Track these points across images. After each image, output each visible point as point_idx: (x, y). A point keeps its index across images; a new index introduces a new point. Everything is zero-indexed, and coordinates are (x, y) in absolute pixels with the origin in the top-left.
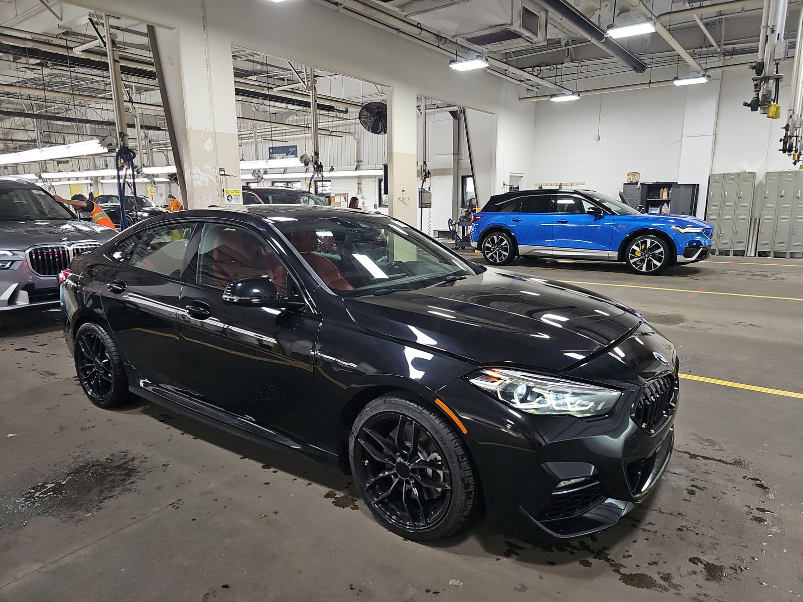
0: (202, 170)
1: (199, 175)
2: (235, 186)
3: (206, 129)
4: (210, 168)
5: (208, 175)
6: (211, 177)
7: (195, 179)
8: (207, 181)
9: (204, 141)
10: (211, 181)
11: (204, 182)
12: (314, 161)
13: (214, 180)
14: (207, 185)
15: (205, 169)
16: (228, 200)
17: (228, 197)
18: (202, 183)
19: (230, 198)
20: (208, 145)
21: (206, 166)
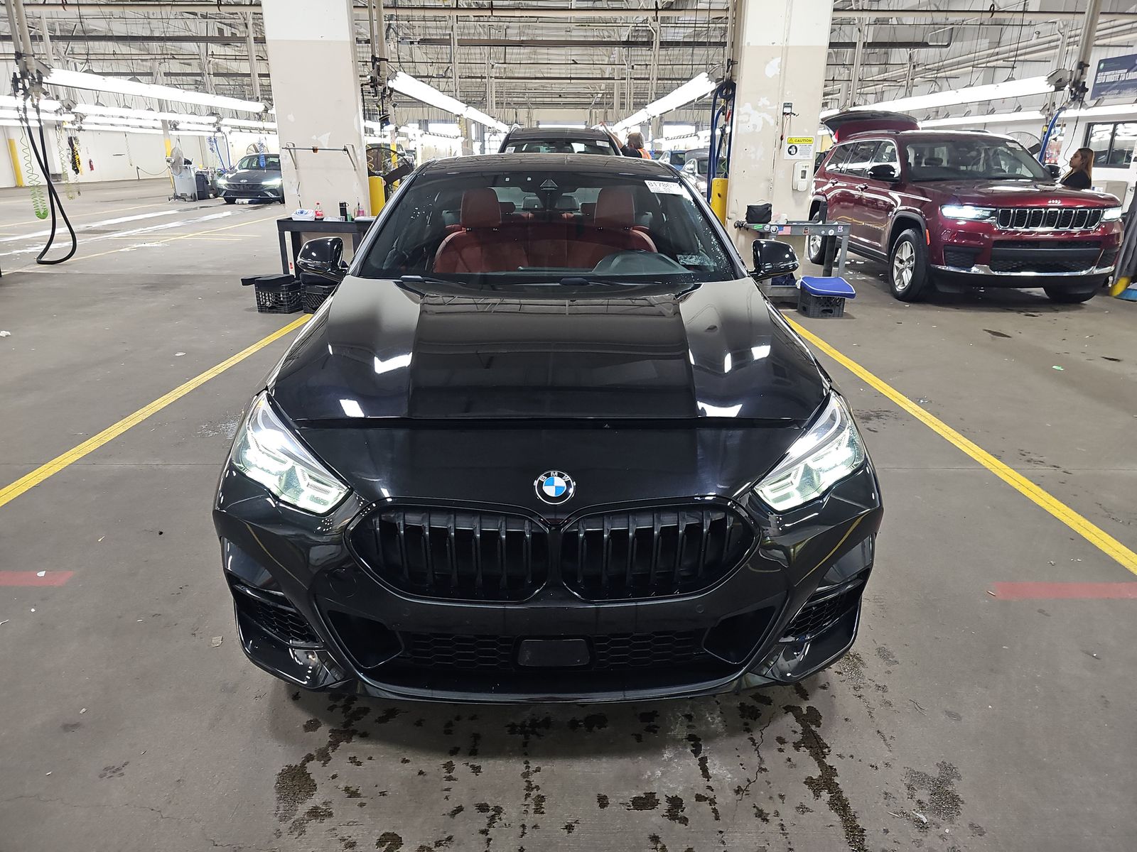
0: (756, 108)
1: (749, 115)
2: (806, 131)
3: (773, 43)
4: (768, 103)
5: (765, 115)
6: (768, 118)
7: (742, 122)
8: (760, 123)
9: (767, 63)
10: (766, 123)
11: (755, 126)
12: (1073, 80)
13: (772, 122)
14: (758, 129)
15: (759, 105)
16: (790, 153)
17: (790, 147)
18: (751, 127)
19: (793, 150)
20: (772, 69)
21: (764, 101)
